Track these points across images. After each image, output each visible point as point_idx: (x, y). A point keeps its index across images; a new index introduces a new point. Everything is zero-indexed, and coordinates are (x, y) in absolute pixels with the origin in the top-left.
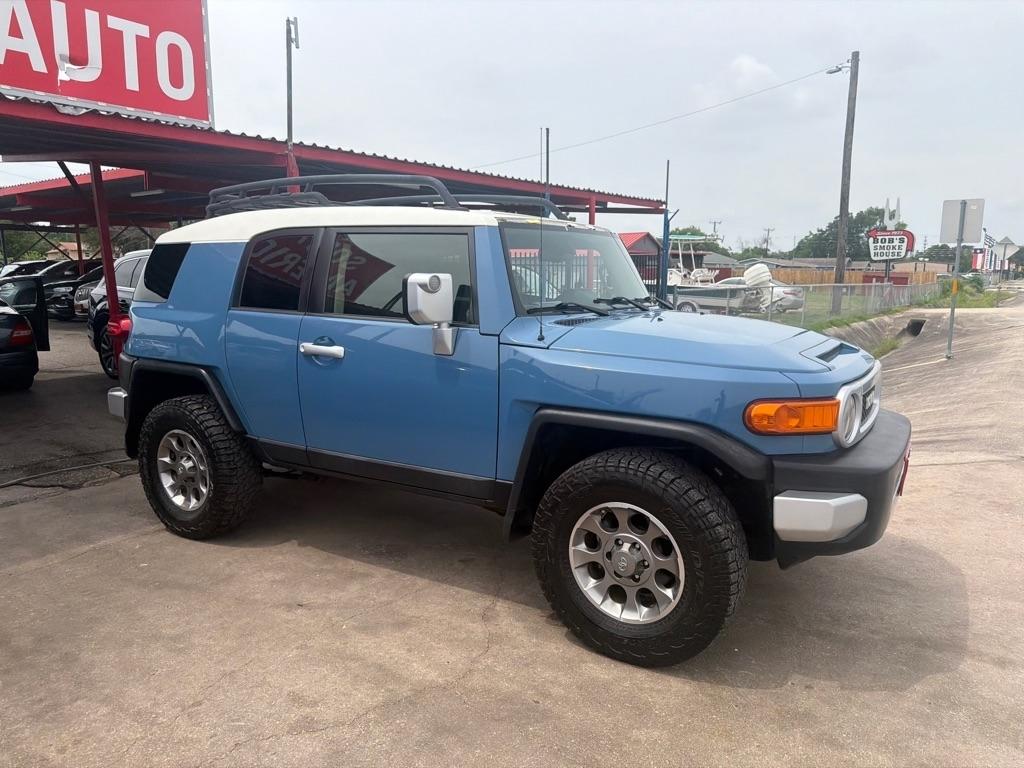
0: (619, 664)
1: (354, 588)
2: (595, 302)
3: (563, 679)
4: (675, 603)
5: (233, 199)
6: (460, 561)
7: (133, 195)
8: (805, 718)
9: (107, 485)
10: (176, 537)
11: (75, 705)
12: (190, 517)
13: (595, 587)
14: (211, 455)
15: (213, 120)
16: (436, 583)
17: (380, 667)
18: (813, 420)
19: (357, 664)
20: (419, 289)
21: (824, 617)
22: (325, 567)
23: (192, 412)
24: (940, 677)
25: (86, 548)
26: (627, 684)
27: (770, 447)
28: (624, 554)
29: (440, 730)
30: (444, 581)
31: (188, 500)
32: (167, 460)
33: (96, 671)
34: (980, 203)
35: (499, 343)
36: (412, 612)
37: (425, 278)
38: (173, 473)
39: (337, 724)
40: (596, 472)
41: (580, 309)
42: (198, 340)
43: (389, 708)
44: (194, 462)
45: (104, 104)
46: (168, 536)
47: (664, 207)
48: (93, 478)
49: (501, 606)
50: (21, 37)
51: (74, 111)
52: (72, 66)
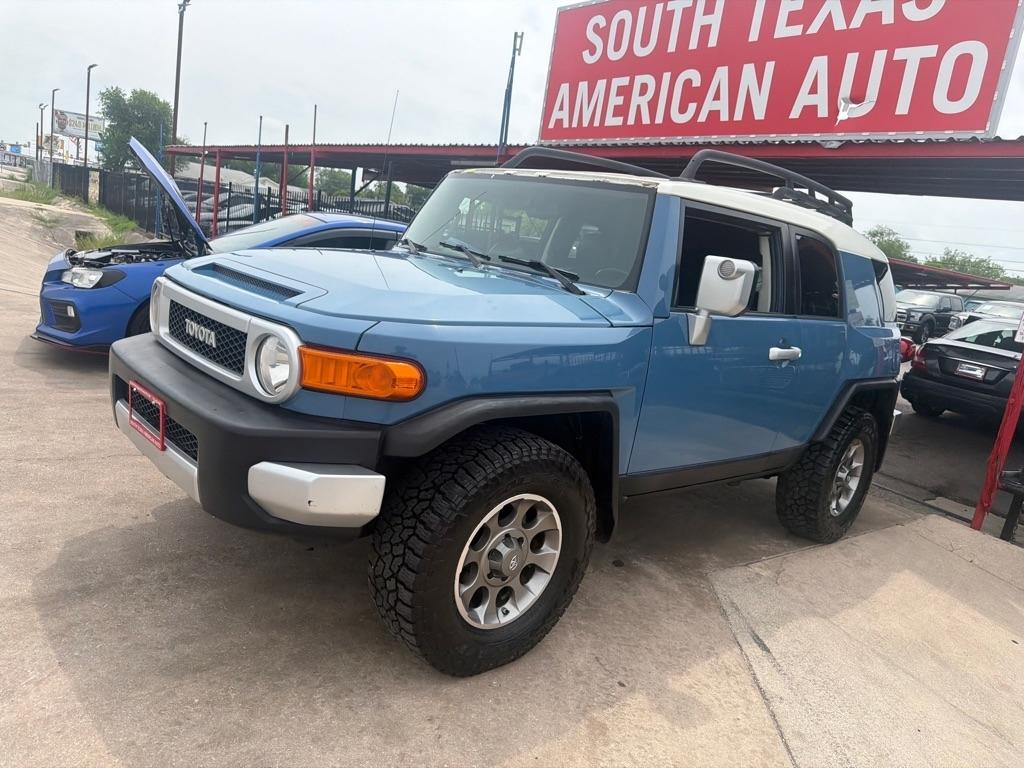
50: (816, 93)
51: (836, 145)
52: (854, 106)
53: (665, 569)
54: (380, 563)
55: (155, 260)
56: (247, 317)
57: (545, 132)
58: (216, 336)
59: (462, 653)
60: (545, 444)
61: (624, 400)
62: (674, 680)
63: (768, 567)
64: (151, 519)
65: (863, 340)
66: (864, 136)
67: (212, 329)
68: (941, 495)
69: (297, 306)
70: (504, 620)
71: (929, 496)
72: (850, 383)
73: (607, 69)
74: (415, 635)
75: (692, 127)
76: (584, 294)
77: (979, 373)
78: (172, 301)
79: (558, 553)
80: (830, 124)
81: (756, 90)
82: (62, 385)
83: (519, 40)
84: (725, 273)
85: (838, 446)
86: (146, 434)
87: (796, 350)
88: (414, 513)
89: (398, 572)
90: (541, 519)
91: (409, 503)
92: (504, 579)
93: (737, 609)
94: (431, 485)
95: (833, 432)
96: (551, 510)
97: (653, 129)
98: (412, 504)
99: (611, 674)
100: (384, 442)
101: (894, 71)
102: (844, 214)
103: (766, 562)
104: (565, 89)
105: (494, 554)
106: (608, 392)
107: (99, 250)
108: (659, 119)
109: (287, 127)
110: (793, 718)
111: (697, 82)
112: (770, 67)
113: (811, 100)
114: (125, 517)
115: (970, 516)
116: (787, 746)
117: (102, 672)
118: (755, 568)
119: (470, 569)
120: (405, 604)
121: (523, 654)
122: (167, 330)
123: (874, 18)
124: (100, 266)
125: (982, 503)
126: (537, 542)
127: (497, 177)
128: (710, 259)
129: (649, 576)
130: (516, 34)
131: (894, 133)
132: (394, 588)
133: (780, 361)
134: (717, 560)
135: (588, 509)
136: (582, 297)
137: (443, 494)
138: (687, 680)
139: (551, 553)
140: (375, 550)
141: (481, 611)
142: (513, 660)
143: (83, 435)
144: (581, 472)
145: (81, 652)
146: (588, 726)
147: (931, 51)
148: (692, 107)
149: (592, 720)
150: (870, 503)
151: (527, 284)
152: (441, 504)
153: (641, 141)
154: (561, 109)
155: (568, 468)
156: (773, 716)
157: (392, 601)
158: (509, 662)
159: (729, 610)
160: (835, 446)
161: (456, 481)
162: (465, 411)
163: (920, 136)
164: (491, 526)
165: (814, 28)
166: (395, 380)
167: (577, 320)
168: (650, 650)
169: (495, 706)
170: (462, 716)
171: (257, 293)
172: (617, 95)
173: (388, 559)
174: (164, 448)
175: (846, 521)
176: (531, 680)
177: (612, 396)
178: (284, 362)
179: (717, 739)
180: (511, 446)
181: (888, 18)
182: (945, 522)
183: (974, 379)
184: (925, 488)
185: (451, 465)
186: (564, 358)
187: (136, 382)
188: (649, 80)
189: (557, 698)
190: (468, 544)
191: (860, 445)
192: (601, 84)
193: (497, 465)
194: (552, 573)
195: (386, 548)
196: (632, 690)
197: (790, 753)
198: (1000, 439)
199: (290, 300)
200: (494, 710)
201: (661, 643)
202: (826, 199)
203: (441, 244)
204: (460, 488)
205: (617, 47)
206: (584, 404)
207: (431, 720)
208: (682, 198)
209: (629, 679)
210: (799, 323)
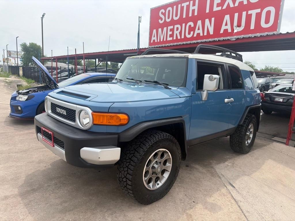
50: (227, 25)
51: (234, 39)
52: (238, 28)
53: (201, 166)
54: (121, 173)
55: (42, 91)
56: (75, 105)
57: (150, 44)
58: (66, 112)
59: (147, 197)
60: (165, 134)
61: (186, 118)
62: (209, 199)
63: (230, 163)
64: (50, 167)
65: (250, 94)
66: (242, 36)
67: (65, 110)
68: (275, 136)
69: (89, 101)
70: (158, 187)
71: (272, 137)
72: (248, 107)
73: (166, 24)
74: (133, 194)
75: (192, 38)
76: (171, 89)
77: (281, 100)
78: (51, 103)
79: (171, 165)
80: (232, 34)
81: (210, 26)
82: (19, 130)
83: (140, 18)
84: (211, 79)
85: (246, 125)
86: (48, 142)
87: (232, 99)
88: (129, 158)
89: (126, 176)
90: (165, 156)
91: (127, 155)
92: (156, 175)
93: (223, 176)
94: (133, 149)
95: (244, 122)
96: (168, 153)
97: (181, 40)
98: (128, 155)
99: (190, 199)
100: (119, 138)
101: (249, 17)
102: (240, 58)
103: (229, 161)
104: (155, 31)
105: (153, 167)
106: (181, 117)
107: (26, 90)
108: (183, 37)
109: (76, 49)
110: (245, 206)
111: (192, 26)
112: (213, 19)
113: (226, 28)
114: (42, 167)
115: (285, 142)
116: (245, 215)
117: (42, 214)
118: (226, 163)
119: (147, 172)
120: (129, 185)
121: (164, 196)
122: (51, 111)
123: (241, 3)
124: (27, 94)
125: (288, 138)
126: (165, 163)
127: (141, 58)
128: (206, 75)
129: (196, 169)
130: (139, 17)
131: (251, 35)
132: (125, 180)
133: (228, 103)
134: (215, 162)
135: (179, 152)
136: (170, 90)
137: (137, 151)
138: (213, 199)
139: (169, 165)
140: (118, 169)
141: (151, 185)
142: (161, 198)
143: (27, 144)
144: (176, 141)
145: (35, 209)
146: (186, 216)
147: (259, 10)
148: (192, 33)
149: (187, 213)
150: (257, 141)
151: (153, 88)
152: (137, 154)
153: (178, 44)
154: (154, 37)
155: (172, 140)
156: (239, 206)
157: (125, 184)
158: (160, 199)
159: (221, 176)
160: (245, 125)
161: (141, 147)
162: (142, 126)
163: (258, 35)
164: (151, 159)
165: (224, 7)
166: (120, 119)
167: (169, 97)
168: (200, 191)
169: (158, 212)
170: (149, 216)
171: (77, 98)
172: (170, 31)
173: (123, 172)
174: (54, 146)
175: (250, 147)
176: (167, 203)
177: (182, 117)
178: (87, 117)
179: (224, 215)
180: (155, 135)
181: (245, 2)
182: (278, 144)
183: (280, 102)
184: (271, 135)
185: (138, 142)
186: (165, 108)
187: (43, 127)
188: (179, 26)
189: (176, 208)
190: (146, 165)
191: (252, 124)
192: (165, 29)
193: (152, 141)
194: (170, 171)
195: (122, 169)
196: (197, 203)
197: (246, 217)
198: (291, 119)
199: (87, 99)
200: (158, 213)
201: (203, 188)
202: (235, 55)
203: (127, 78)
204: (142, 149)
205: (169, 18)
206: (175, 121)
207: (140, 218)
208: (196, 59)
209: (196, 200)
210: (232, 91)
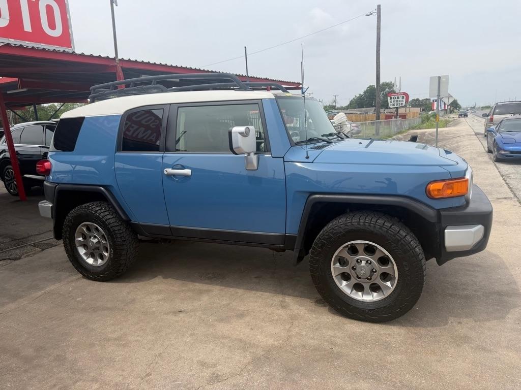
0: (363, 323)
1: (205, 298)
2: (322, 136)
3: (338, 334)
4: (392, 289)
5: (105, 91)
6: (256, 278)
7: (8, 92)
8: (466, 339)
9: (35, 256)
10: (92, 281)
11: (76, 385)
12: (100, 269)
13: (346, 285)
14: (110, 234)
15: (74, 47)
16: (248, 291)
17: (240, 341)
18: (457, 189)
19: (227, 341)
20: (239, 135)
21: (449, 287)
22: (184, 289)
23: (96, 211)
24: (516, 309)
25: (40, 293)
26: (372, 333)
27: (438, 205)
28: (363, 267)
29: (289, 371)
30: (252, 289)
31: (96, 260)
32: (81, 239)
33: (80, 363)
34: (447, 77)
35: (284, 161)
36: (243, 308)
37: (242, 129)
38: (85, 246)
39: (233, 375)
40: (347, 226)
41: (318, 140)
42: (96, 171)
43: (257, 362)
44: (98, 239)
45: (13, 40)
46: (86, 282)
47: (301, 86)
48: (26, 253)
49: (288, 300)
